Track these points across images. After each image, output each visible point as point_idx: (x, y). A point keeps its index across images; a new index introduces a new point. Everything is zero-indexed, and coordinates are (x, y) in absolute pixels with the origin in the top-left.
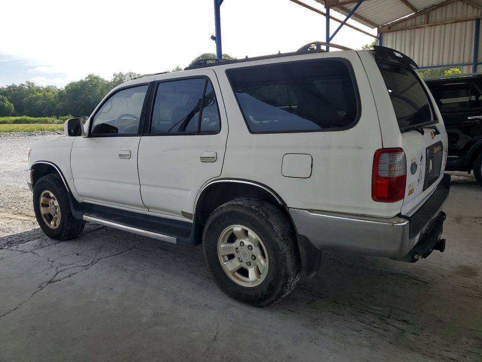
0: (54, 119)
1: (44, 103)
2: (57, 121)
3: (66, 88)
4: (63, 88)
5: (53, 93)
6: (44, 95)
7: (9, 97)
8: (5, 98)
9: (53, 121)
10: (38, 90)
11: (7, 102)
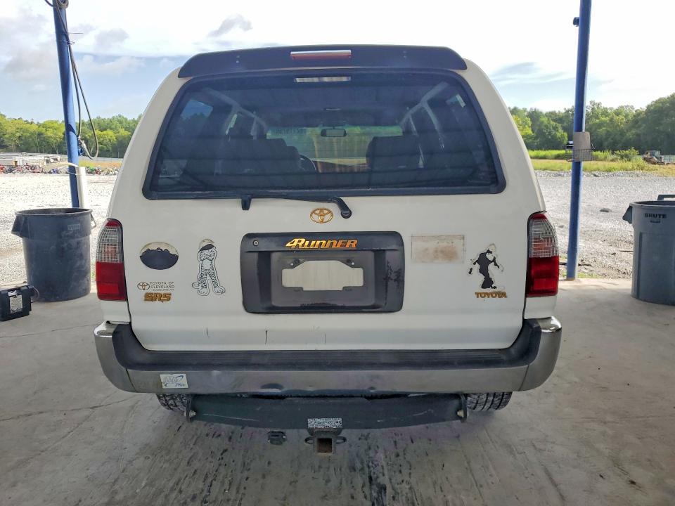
0: (608, 154)
1: (608, 131)
2: (611, 157)
3: (648, 107)
4: (644, 108)
5: (626, 116)
6: (611, 120)
7: (565, 124)
8: (559, 126)
9: (606, 158)
10: (605, 113)
11: (560, 130)
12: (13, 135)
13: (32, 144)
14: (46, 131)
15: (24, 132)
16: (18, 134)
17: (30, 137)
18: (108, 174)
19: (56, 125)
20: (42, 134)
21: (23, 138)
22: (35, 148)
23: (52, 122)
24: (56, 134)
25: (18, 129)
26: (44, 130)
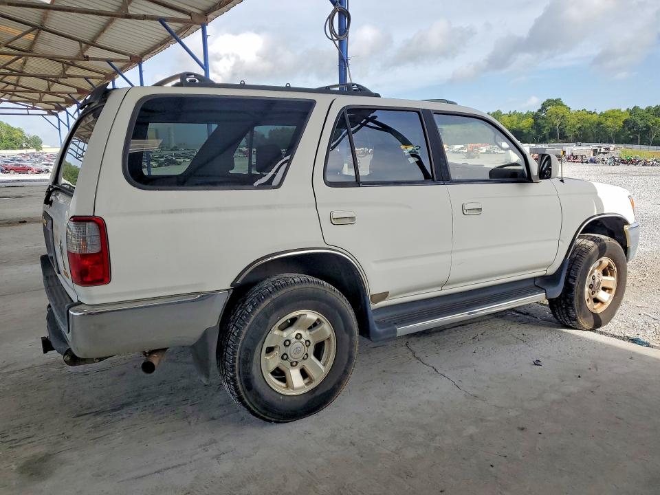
12: (574, 126)
13: (590, 134)
14: (606, 120)
15: (584, 122)
16: (578, 125)
17: (590, 127)
18: (644, 165)
19: (617, 114)
20: (601, 123)
21: (583, 129)
22: (591, 139)
23: (613, 111)
24: (615, 123)
25: (579, 120)
26: (603, 119)
